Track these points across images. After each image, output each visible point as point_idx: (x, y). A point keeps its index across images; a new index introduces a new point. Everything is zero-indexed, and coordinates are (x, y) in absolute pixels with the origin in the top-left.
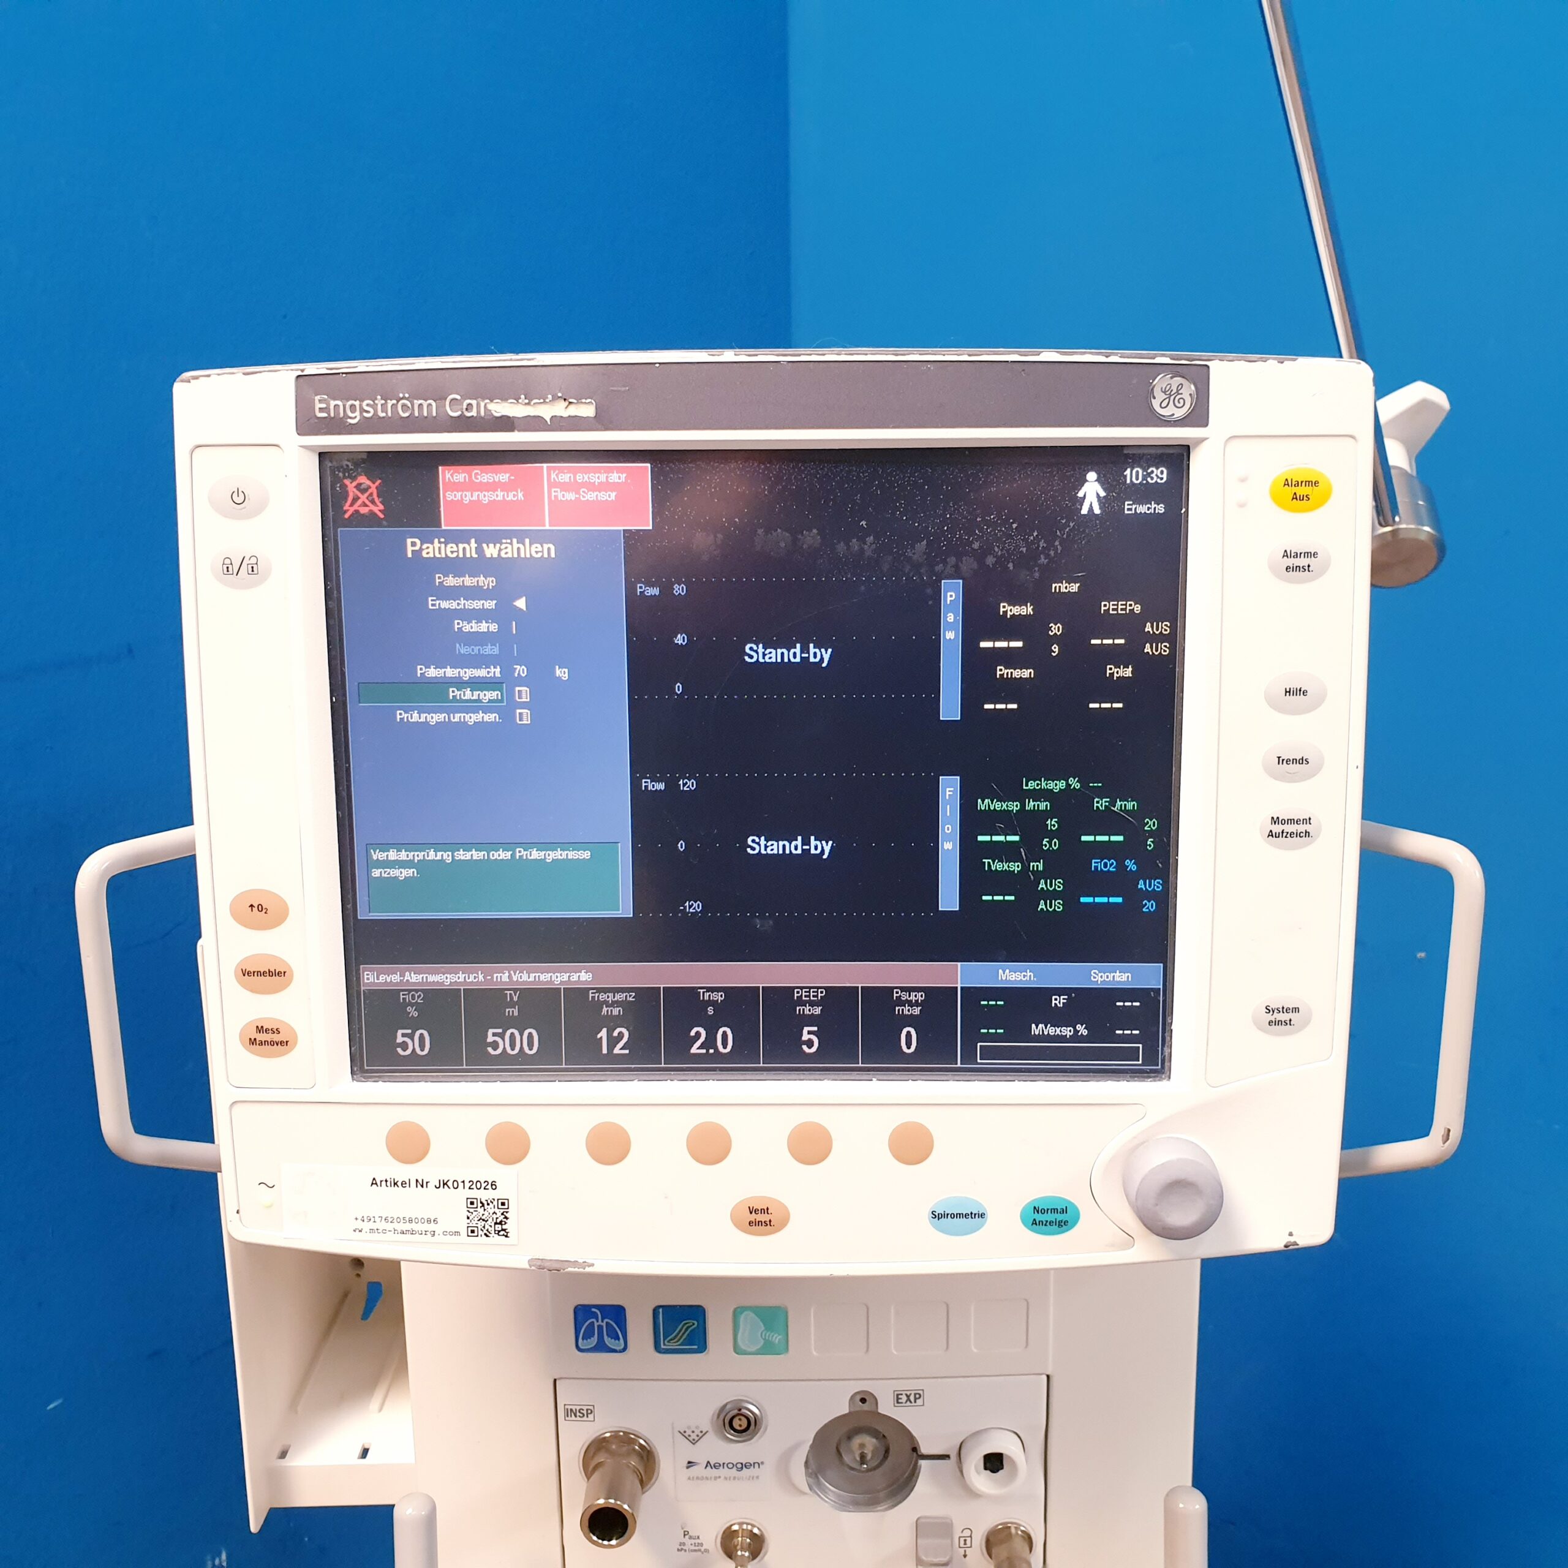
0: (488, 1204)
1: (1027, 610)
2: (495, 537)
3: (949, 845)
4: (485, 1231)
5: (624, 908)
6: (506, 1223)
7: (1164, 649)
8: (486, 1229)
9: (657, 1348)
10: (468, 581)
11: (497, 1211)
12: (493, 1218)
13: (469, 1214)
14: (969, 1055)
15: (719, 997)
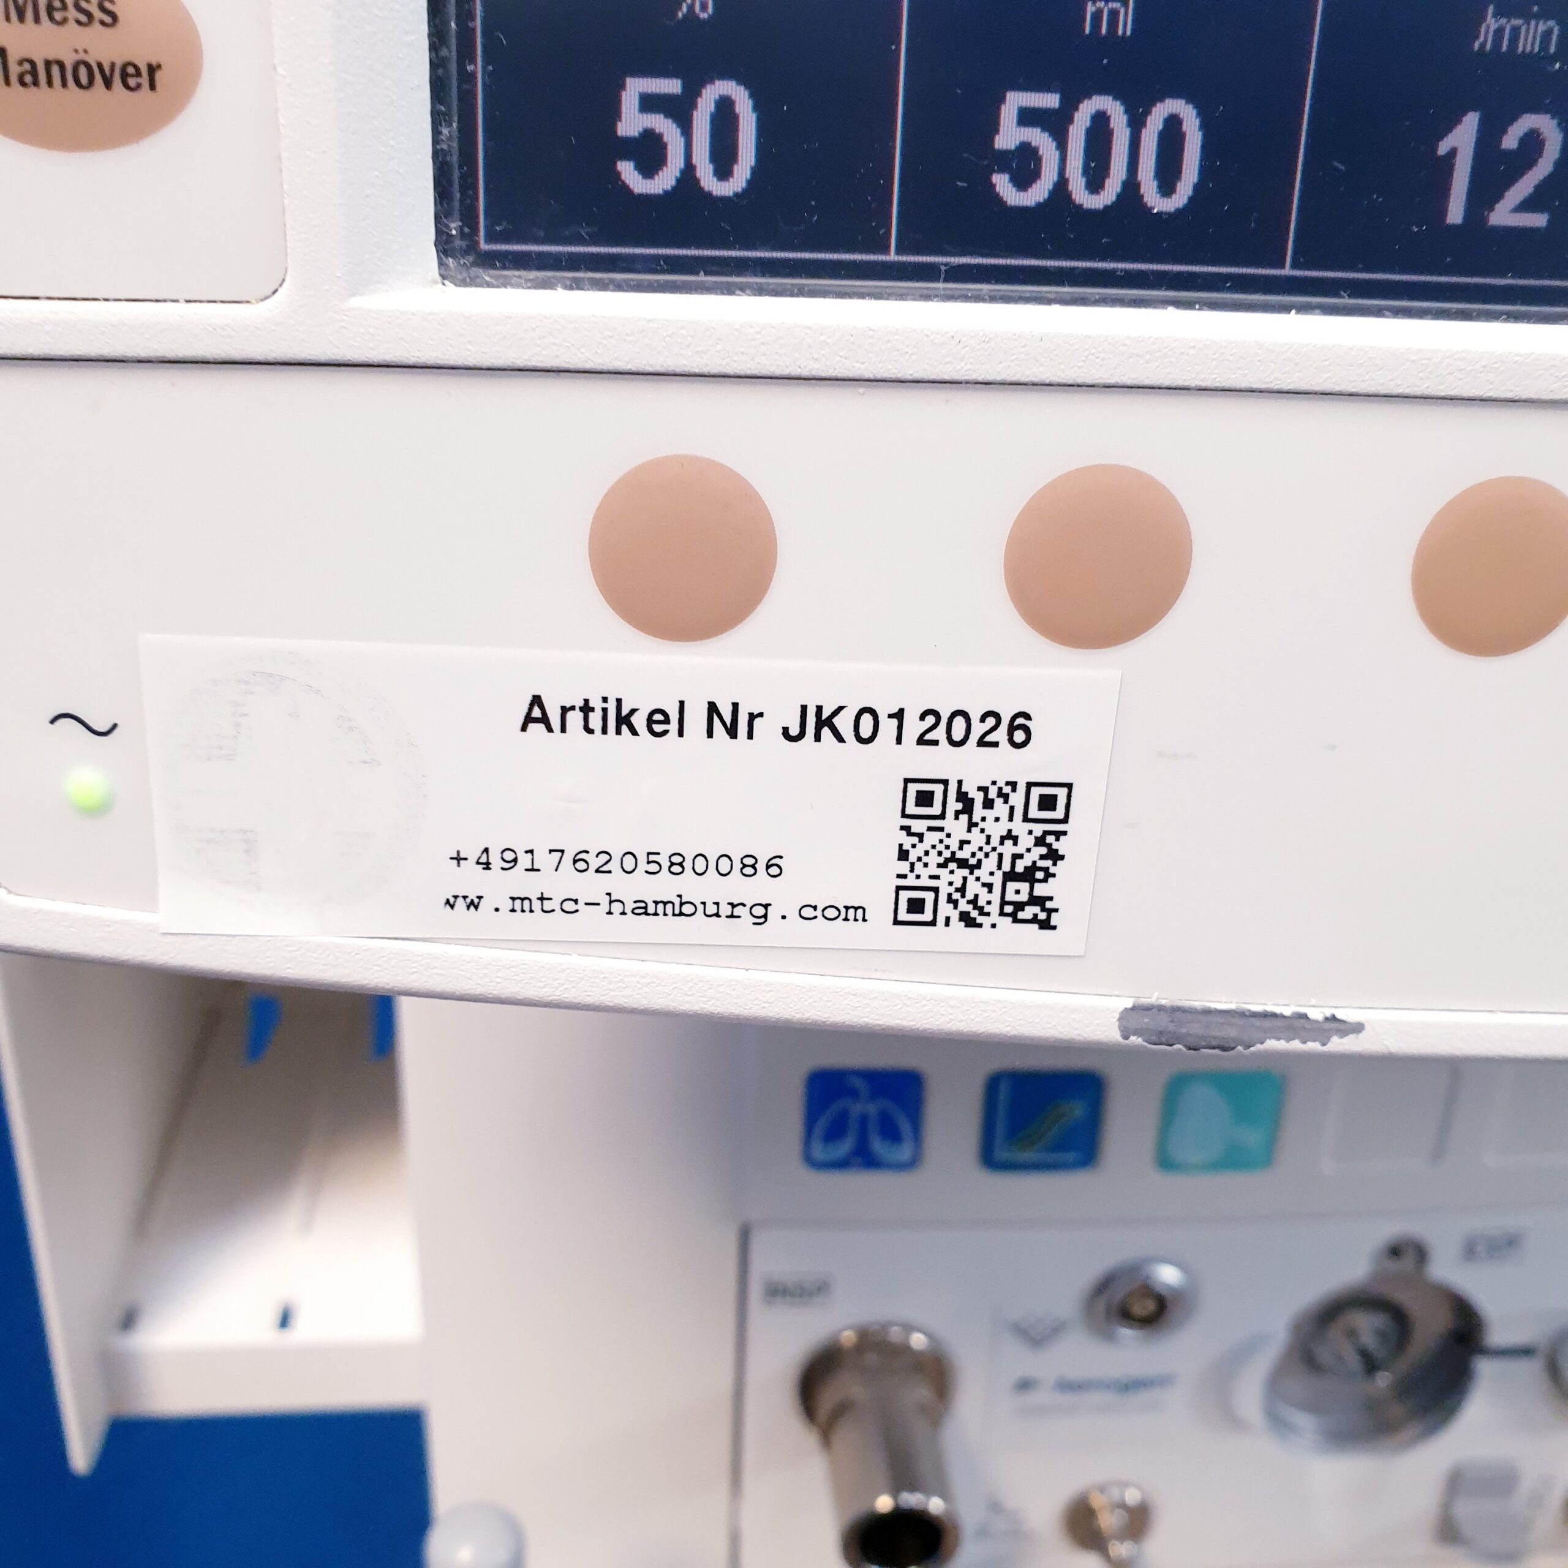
0: (988, 804)
4: (963, 906)
6: (1048, 875)
8: (970, 896)
11: (1019, 828)
12: (1001, 856)
13: (908, 842)
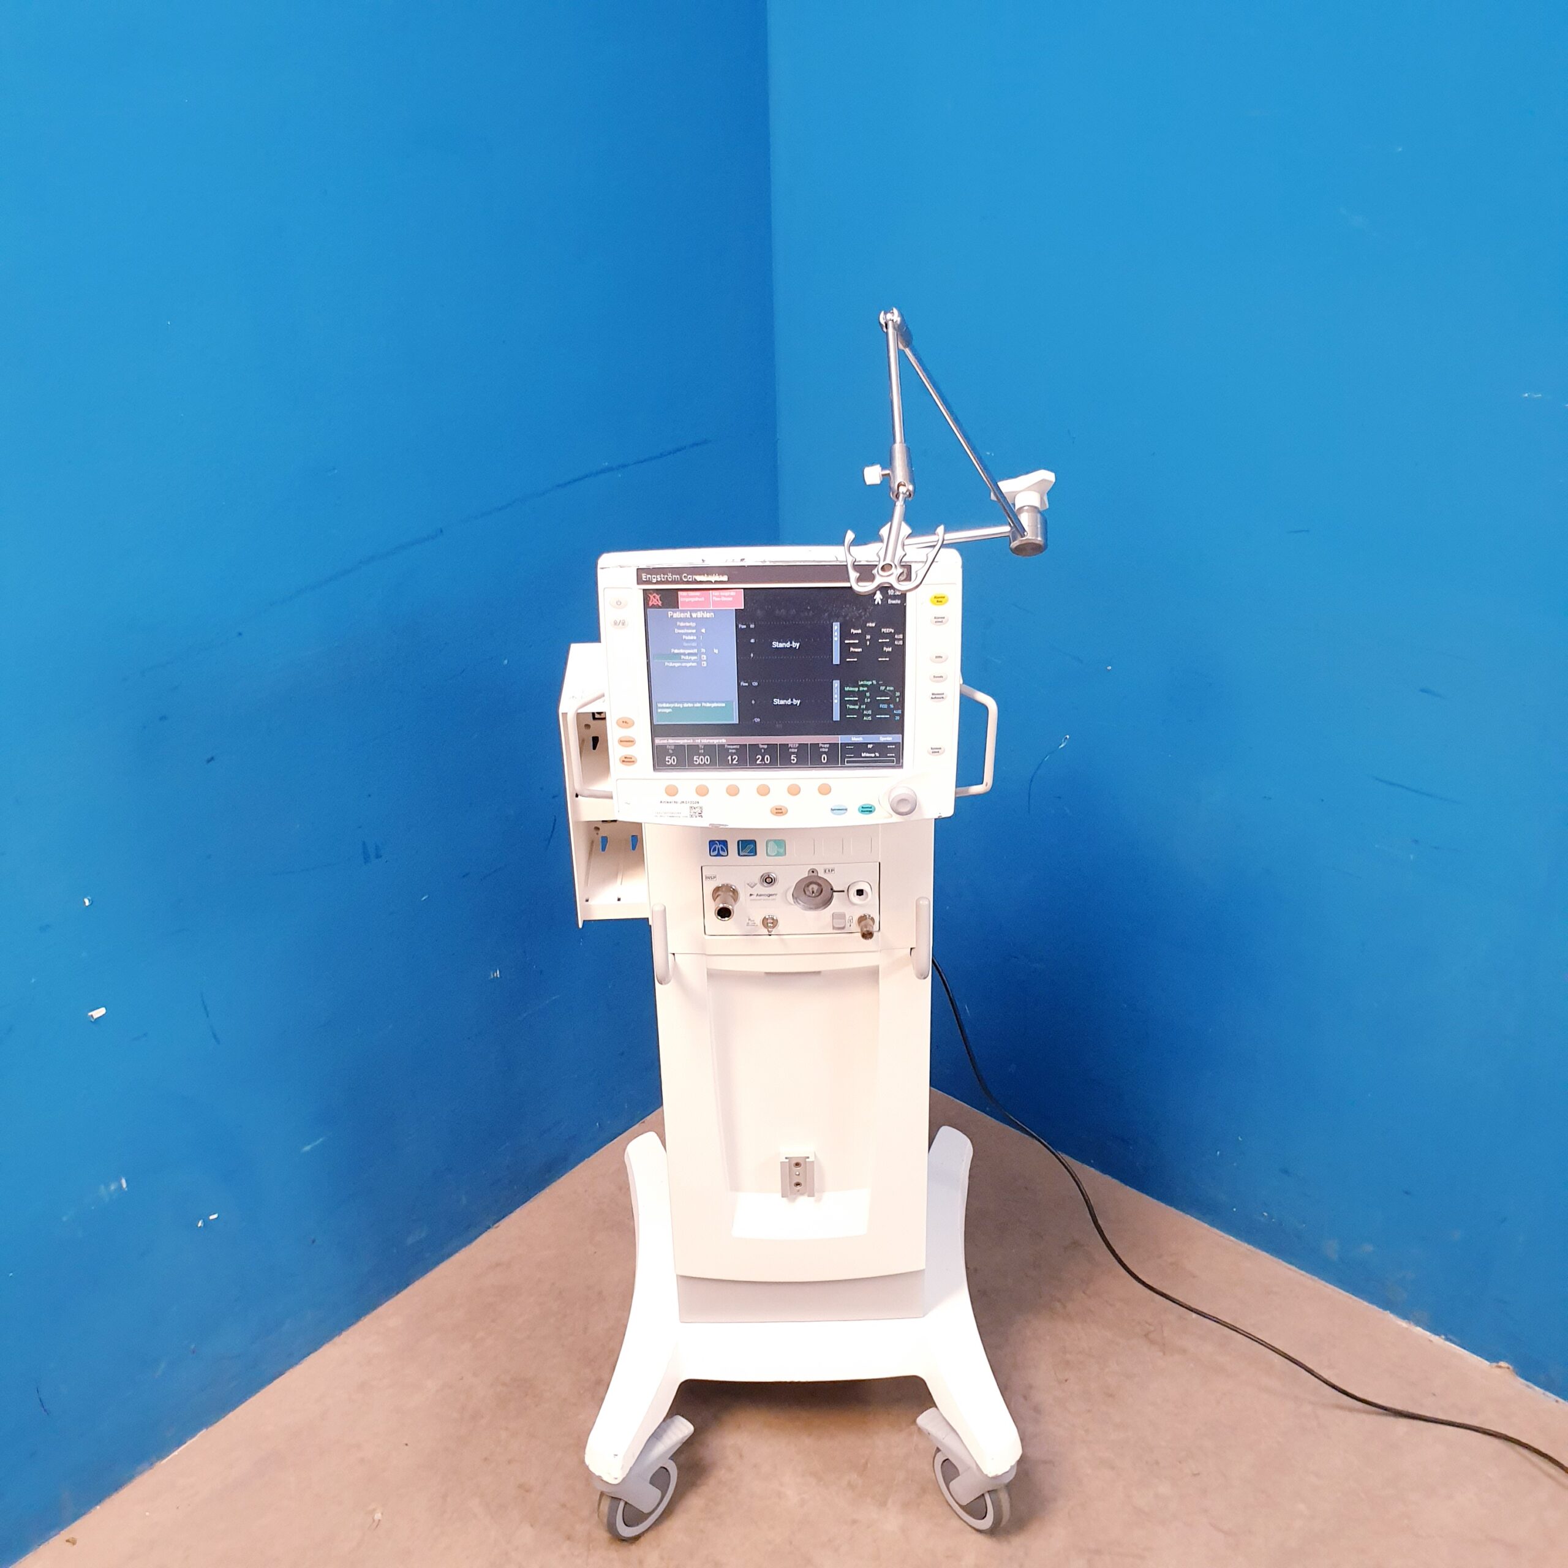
0: (696, 808)
1: (859, 631)
2: (696, 611)
3: (836, 701)
5: (735, 720)
7: (901, 643)
9: (739, 854)
10: (688, 624)
11: (699, 810)
12: (698, 812)
14: (843, 762)
15: (766, 747)
